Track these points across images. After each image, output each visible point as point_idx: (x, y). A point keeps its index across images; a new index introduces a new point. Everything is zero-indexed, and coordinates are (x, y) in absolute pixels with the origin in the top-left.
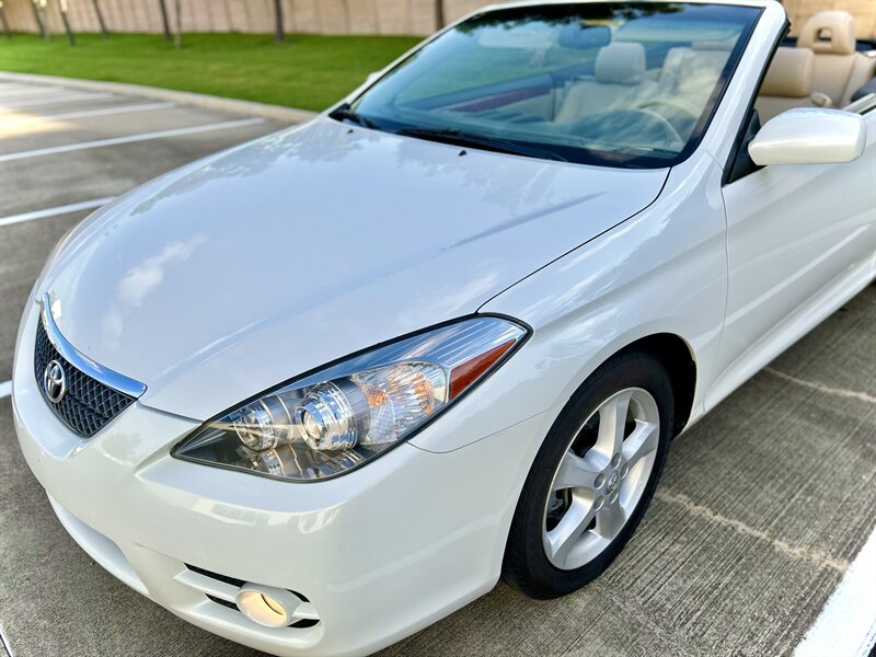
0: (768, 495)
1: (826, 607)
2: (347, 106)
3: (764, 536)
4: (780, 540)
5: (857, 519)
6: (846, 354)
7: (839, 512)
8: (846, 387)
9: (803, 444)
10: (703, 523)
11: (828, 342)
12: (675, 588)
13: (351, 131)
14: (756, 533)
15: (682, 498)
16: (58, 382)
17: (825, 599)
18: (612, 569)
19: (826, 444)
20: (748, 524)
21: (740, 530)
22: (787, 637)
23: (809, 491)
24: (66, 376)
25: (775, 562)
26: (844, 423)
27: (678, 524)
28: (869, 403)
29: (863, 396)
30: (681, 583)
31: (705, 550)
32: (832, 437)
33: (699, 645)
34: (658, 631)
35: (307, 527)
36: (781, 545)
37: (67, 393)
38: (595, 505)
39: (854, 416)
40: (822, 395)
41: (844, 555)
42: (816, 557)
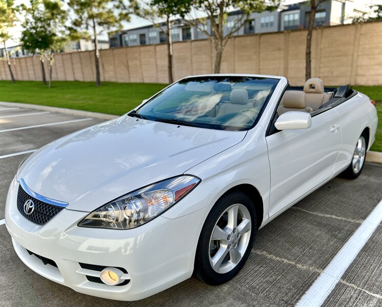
0: (296, 250)
1: (313, 284)
2: (135, 112)
3: (293, 263)
4: (299, 264)
5: (327, 256)
6: (329, 203)
7: (321, 254)
8: (328, 214)
9: (310, 233)
10: (271, 260)
11: (323, 199)
12: (260, 281)
13: (138, 120)
14: (291, 263)
15: (265, 253)
16: (31, 207)
17: (313, 282)
18: (238, 277)
19: (318, 233)
20: (288, 260)
21: (285, 262)
22: (299, 294)
23: (311, 248)
24: (35, 204)
25: (296, 271)
26: (326, 226)
27: (262, 261)
28: (335, 218)
29: (334, 217)
30: (262, 280)
31: (272, 269)
32: (321, 230)
33: (268, 298)
34: (253, 295)
35: (125, 252)
36: (299, 266)
37: (34, 210)
38: (228, 248)
39: (330, 223)
40: (319, 216)
41: (321, 268)
42: (311, 269)
